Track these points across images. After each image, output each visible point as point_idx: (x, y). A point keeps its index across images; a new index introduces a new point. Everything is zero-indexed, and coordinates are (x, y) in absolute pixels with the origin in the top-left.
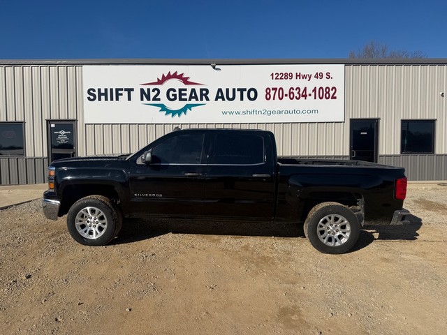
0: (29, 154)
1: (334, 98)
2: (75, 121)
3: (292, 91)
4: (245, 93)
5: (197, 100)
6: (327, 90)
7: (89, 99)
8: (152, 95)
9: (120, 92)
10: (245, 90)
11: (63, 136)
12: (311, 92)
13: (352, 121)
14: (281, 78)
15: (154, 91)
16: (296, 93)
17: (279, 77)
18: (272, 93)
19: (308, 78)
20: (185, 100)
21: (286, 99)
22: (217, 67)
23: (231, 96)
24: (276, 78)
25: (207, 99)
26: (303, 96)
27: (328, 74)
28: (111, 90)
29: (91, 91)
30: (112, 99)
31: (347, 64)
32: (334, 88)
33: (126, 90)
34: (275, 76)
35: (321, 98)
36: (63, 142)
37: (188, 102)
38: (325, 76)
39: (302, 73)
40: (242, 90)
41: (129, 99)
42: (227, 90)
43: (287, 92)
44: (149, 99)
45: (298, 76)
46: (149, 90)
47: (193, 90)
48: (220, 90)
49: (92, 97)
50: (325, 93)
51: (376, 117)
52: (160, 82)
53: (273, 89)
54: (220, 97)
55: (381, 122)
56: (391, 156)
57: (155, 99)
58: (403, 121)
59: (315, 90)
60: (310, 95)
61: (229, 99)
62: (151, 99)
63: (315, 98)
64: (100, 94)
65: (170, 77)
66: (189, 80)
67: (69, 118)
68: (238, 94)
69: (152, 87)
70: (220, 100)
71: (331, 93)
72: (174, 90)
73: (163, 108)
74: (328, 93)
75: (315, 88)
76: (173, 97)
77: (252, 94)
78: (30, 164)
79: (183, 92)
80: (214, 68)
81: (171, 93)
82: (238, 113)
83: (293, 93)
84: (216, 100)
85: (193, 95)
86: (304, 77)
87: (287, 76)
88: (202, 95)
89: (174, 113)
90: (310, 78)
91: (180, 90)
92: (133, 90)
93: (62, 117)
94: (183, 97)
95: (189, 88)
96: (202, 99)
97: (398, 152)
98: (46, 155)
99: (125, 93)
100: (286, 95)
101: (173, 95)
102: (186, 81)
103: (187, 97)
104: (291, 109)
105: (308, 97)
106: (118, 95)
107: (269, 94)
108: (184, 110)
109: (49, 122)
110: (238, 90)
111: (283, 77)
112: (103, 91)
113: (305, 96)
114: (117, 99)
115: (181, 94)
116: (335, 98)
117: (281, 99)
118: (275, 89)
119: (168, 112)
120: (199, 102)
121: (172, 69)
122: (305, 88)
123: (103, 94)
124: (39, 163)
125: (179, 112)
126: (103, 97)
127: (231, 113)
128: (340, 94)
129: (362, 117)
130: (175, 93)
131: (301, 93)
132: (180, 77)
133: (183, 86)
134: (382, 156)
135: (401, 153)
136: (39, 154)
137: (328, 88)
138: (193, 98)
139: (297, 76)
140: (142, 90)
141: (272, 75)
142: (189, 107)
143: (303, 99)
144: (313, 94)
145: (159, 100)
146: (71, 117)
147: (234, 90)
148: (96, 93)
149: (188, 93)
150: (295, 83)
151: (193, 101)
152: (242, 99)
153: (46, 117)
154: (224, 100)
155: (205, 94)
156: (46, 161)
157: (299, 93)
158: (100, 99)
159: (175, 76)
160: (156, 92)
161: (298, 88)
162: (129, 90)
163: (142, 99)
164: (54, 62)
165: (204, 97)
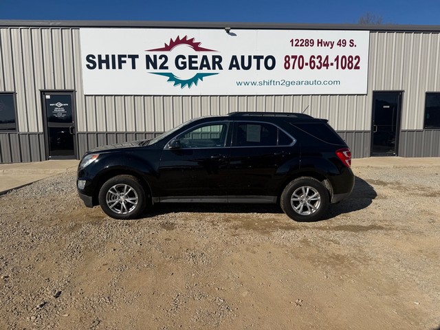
0: (22, 128)
1: (356, 68)
2: (73, 91)
3: (313, 59)
4: (262, 61)
5: (209, 68)
6: (351, 59)
7: (88, 66)
8: (159, 62)
9: (123, 59)
10: (262, 57)
11: (59, 108)
12: (333, 61)
13: (375, 93)
14: (301, 45)
15: (161, 58)
16: (317, 61)
17: (299, 44)
18: (292, 61)
19: (330, 46)
20: (196, 68)
21: (307, 68)
22: (231, 31)
23: (246, 64)
24: (296, 45)
25: (221, 68)
26: (324, 65)
27: (351, 42)
28: (113, 56)
29: (91, 58)
30: (114, 67)
31: (372, 31)
32: (357, 57)
33: (130, 56)
34: (295, 43)
35: (343, 68)
36: (60, 115)
37: (199, 71)
38: (348, 43)
39: (324, 40)
40: (258, 58)
41: (134, 67)
42: (243, 57)
43: (307, 60)
44: (155, 67)
45: (320, 43)
46: (155, 56)
47: (205, 58)
48: (234, 58)
49: (91, 65)
50: (348, 62)
51: (400, 89)
52: (168, 48)
53: (293, 57)
54: (234, 66)
55: (405, 94)
56: (413, 131)
57: (162, 67)
58: (428, 95)
59: (337, 59)
60: (332, 64)
61: (244, 68)
62: (158, 67)
63: (337, 68)
64: (101, 61)
65: (178, 42)
66: (200, 46)
67: (66, 88)
68: (254, 62)
69: (159, 54)
70: (234, 69)
71: (355, 62)
72: (184, 58)
73: (171, 77)
74: (351, 62)
75: (338, 56)
76: (183, 65)
77: (269, 62)
78: (24, 140)
79: (193, 59)
80: (228, 32)
81: (181, 60)
82: (254, 84)
83: (314, 62)
84: (230, 68)
85: (205, 63)
86: (326, 44)
87: (309, 43)
88: (214, 62)
89: (183, 83)
90: (332, 46)
91: (190, 57)
92: (137, 56)
93: (59, 87)
94: (194, 65)
95: (200, 54)
96: (214, 68)
97: (421, 127)
98: (41, 130)
99: (129, 61)
100: (307, 64)
101: (182, 63)
102: (196, 47)
103: (198, 65)
104: (312, 80)
105: (330, 67)
106: (121, 62)
107: (288, 62)
108: (194, 80)
109: (43, 92)
110: (255, 57)
111: (304, 44)
112: (104, 58)
113: (327, 66)
114: (120, 67)
115: (191, 62)
116: (358, 68)
117: (301, 68)
118: (294, 57)
119: (177, 82)
120: (211, 71)
121: (182, 33)
122: (327, 57)
123: (104, 61)
124: (34, 139)
125: (189, 82)
126: (104, 65)
127: (247, 84)
128: (363, 64)
129: (386, 89)
130: (184, 60)
131: (322, 62)
132: (190, 42)
133: (194, 53)
134: (405, 131)
135: (424, 128)
136: (33, 129)
137: (351, 57)
138: (205, 66)
139: (318, 43)
140: (148, 57)
141: (292, 41)
142: (200, 76)
143: (324, 68)
144: (335, 63)
145: (167, 68)
146: (68, 87)
147: (250, 57)
148: (96, 60)
149: (199, 60)
150: (316, 50)
151: (205, 70)
152: (258, 68)
153: (40, 87)
154: (238, 68)
155: (217, 61)
156: (42, 137)
157: (320, 62)
158: (100, 68)
159: (184, 41)
160: (163, 59)
161: (319, 57)
162: (134, 57)
163: (148, 68)
164: (46, 24)
165: (216, 65)
